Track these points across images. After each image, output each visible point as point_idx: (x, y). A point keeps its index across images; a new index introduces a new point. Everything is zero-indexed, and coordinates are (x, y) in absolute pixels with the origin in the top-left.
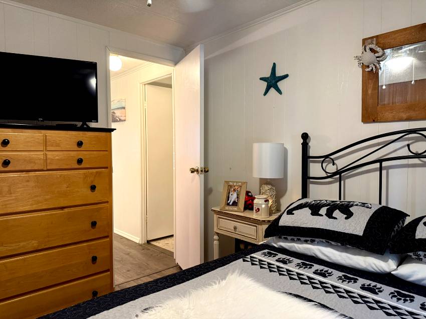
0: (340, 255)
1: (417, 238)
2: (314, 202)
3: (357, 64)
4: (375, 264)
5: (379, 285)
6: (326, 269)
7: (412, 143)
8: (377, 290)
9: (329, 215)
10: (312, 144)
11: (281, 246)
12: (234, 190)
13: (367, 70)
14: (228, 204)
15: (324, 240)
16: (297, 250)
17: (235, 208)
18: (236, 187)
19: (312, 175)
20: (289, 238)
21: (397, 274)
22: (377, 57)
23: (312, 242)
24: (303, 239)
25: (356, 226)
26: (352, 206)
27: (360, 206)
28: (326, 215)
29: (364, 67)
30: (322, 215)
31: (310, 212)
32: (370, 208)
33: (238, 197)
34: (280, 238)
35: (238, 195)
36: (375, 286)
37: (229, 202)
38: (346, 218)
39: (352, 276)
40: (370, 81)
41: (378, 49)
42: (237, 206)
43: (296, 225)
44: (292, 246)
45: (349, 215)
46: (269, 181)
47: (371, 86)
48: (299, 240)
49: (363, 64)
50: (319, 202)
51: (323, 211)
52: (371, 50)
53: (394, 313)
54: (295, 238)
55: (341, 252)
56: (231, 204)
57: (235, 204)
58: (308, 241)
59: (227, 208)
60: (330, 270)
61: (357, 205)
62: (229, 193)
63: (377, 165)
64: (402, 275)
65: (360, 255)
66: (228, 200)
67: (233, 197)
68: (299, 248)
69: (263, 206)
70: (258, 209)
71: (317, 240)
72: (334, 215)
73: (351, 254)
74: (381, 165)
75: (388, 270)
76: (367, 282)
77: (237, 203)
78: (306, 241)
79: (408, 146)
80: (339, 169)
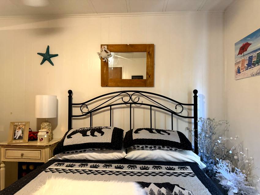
0: (100, 155)
1: (133, 139)
2: (80, 130)
3: (99, 57)
4: (117, 156)
5: (121, 165)
6: (95, 164)
7: (123, 97)
8: (122, 167)
9: (93, 135)
10: (74, 96)
11: (64, 158)
12: (20, 128)
13: (103, 60)
14: (15, 139)
15: (91, 149)
16: (75, 158)
17: (21, 141)
18: (21, 126)
19: (73, 115)
20: (70, 152)
21: (127, 158)
22: (108, 55)
23: (85, 151)
24: (79, 151)
25: (107, 138)
26: (102, 129)
27: (105, 128)
28: (91, 135)
29: (102, 59)
30: (89, 136)
31: (82, 135)
32: (111, 129)
33: (23, 133)
34: (64, 153)
35: (23, 131)
36: (120, 166)
37: (15, 137)
38: (102, 135)
39: (108, 164)
40: (105, 66)
41: (108, 51)
42: (22, 139)
43: (74, 143)
44: (72, 157)
45: (102, 133)
46: (47, 120)
47: (105, 69)
48: (76, 152)
49: (101, 57)
50: (83, 129)
51: (89, 133)
52: (105, 51)
53: (126, 174)
54: (74, 151)
55: (100, 153)
56: (17, 138)
57: (20, 138)
58: (82, 151)
59: (14, 142)
60: (97, 164)
61: (104, 128)
62: (15, 130)
63: (109, 107)
64: (129, 158)
65: (109, 152)
66: (15, 136)
67: (19, 133)
68: (77, 157)
69: (46, 136)
70: (42, 139)
71: (87, 149)
72: (95, 135)
73: (105, 153)
74: (111, 107)
75: (123, 157)
76: (116, 165)
77: (22, 137)
78: (81, 152)
79: (122, 98)
80: (89, 110)
